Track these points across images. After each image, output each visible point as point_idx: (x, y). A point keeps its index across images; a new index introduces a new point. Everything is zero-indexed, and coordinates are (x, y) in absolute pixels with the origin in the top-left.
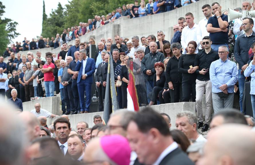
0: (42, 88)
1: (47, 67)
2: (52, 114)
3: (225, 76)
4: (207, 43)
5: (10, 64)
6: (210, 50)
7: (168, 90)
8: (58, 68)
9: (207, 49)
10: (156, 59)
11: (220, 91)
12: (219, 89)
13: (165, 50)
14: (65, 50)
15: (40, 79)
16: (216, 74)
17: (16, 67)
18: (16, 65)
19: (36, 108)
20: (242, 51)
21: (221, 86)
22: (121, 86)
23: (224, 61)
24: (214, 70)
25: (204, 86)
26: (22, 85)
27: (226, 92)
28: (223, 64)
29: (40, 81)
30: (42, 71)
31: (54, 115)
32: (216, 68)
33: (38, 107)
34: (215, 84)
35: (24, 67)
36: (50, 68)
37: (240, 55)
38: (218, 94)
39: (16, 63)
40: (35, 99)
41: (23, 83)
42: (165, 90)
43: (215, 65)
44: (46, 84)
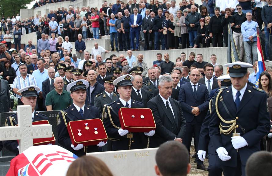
0: (90, 32)
1: (94, 18)
2: (105, 50)
3: (251, 31)
4: (240, 9)
5: (58, 15)
6: (241, 13)
7: (209, 37)
8: (101, 18)
9: (240, 12)
10: (195, 16)
11: (249, 40)
12: (248, 39)
13: (203, 10)
14: (106, 7)
15: (89, 26)
16: (246, 30)
17: (61, 16)
18: (61, 15)
19: (95, 46)
20: (266, 15)
21: (249, 37)
22: (167, 34)
23: (250, 21)
24: (244, 28)
25: (239, 36)
26: (72, 29)
27: (252, 41)
28: (249, 24)
29: (89, 27)
30: (91, 20)
31: (108, 51)
32: (245, 26)
33: (96, 45)
34: (245, 36)
35: (72, 18)
36: (96, 19)
37: (265, 18)
38: (248, 42)
39: (62, 14)
40: (88, 40)
41: (72, 28)
42: (206, 38)
43: (244, 24)
44: (94, 29)
